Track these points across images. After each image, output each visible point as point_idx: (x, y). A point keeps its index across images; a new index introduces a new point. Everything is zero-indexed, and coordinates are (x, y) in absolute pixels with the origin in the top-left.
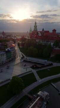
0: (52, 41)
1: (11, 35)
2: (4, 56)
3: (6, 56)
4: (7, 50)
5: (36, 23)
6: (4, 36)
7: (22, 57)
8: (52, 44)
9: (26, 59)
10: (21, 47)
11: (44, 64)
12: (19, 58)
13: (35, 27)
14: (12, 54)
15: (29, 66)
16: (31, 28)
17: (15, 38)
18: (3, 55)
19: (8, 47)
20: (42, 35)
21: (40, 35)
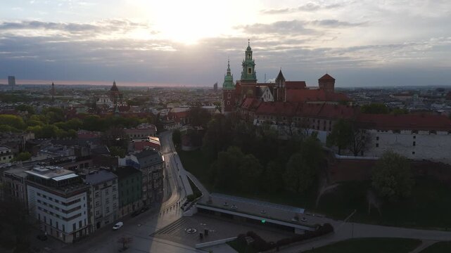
0: (322, 121)
1: (148, 99)
2: (110, 189)
3: (117, 193)
4: (122, 162)
5: (249, 52)
6: (115, 102)
7: (190, 192)
8: (323, 135)
9: (209, 203)
10: (185, 148)
11: (293, 229)
12: (175, 197)
13: (245, 65)
14: (144, 180)
15: (224, 240)
16: (229, 70)
17: (164, 112)
18: (106, 186)
19: (130, 148)
20: (275, 98)
21: (268, 97)
